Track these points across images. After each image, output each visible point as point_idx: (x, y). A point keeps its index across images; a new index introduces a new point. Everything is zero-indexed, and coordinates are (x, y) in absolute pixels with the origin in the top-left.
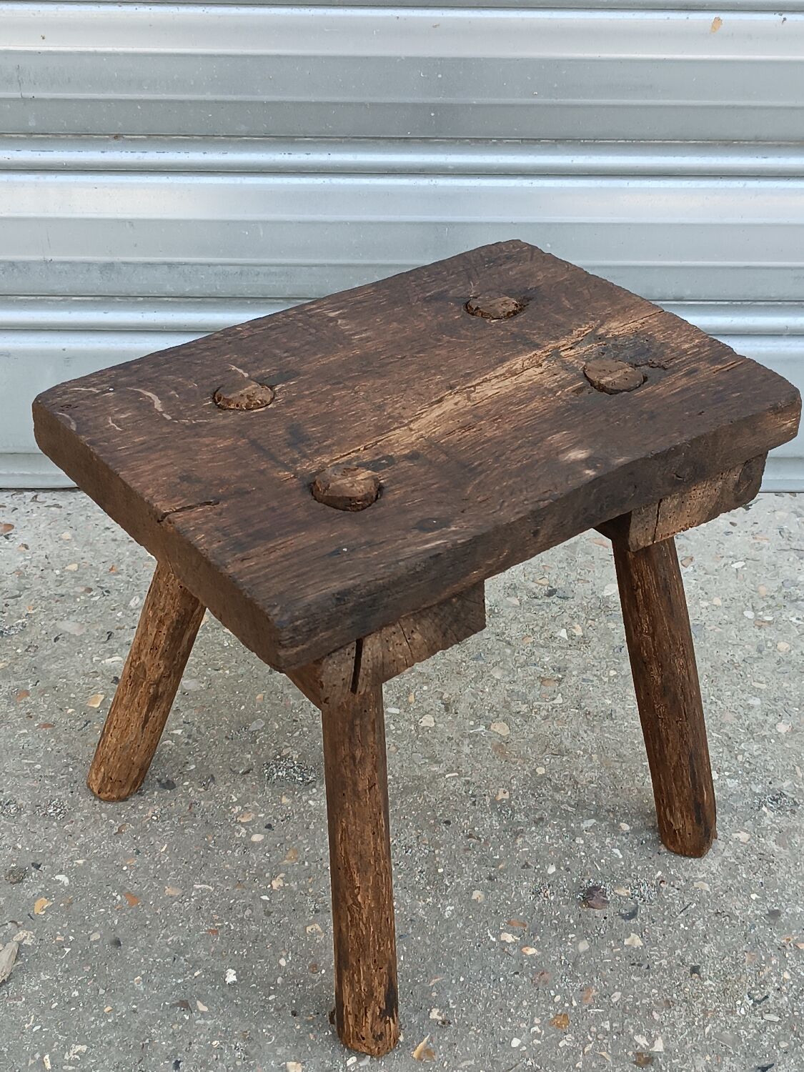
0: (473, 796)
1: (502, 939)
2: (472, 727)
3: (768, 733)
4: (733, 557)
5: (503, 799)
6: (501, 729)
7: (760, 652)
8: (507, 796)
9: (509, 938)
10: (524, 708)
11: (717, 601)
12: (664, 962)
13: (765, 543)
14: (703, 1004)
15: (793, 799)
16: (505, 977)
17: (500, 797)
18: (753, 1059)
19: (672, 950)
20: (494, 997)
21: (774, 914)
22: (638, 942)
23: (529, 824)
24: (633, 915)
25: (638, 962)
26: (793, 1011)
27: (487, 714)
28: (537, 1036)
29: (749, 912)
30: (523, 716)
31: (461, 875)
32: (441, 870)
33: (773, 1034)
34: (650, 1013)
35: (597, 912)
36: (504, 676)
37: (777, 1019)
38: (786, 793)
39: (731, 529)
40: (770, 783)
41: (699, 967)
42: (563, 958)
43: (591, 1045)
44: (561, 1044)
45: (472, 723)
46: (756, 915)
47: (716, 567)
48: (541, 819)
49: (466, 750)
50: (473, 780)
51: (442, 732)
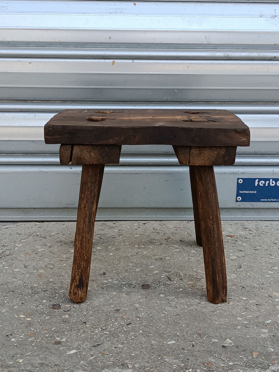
0: (25, 285)
1: (20, 316)
2: (32, 271)
3: (132, 271)
4: (136, 234)
5: (35, 286)
6: (42, 271)
7: (137, 254)
8: (37, 286)
9: (22, 316)
10: (52, 267)
11: (127, 243)
12: (74, 321)
13: (148, 231)
14: (84, 330)
15: (135, 285)
16: (16, 325)
17: (34, 286)
18: (96, 343)
19: (79, 318)
20: (10, 329)
21: (118, 310)
22: (67, 316)
23: (42, 292)
24: (69, 311)
25: (65, 321)
26: (115, 331)
27: (39, 268)
28: (21, 338)
29: (109, 310)
30: (50, 268)
31: (12, 303)
32: (6, 302)
33: (106, 337)
34: (64, 332)
35: (56, 310)
36: (48, 260)
37: (108, 333)
38: (133, 284)
39: (138, 228)
40: (129, 282)
41: (86, 322)
42: (39, 320)
43: (39, 340)
44: (29, 340)
45: (32, 270)
46: (111, 310)
47: (130, 236)
48: (47, 290)
49: (27, 275)
50: (27, 282)
51: (22, 272)
